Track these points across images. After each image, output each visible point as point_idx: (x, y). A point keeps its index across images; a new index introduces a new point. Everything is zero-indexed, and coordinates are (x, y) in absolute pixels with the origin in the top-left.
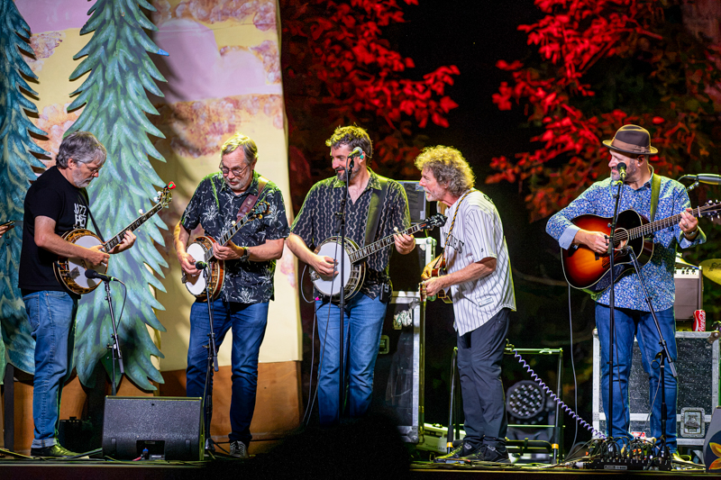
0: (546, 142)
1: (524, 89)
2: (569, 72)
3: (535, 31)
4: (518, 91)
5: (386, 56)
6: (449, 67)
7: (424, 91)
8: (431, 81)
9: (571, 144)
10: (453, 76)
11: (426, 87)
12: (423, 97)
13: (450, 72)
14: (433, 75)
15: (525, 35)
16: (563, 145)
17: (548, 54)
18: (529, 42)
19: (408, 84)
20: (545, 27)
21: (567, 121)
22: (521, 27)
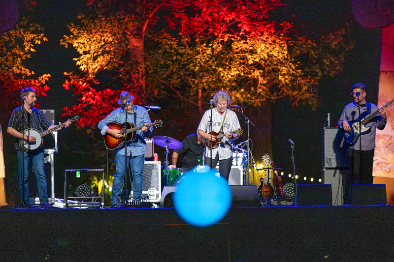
0: (83, 101)
1: (74, 82)
2: (90, 75)
3: (79, 60)
4: (72, 82)
5: (24, 70)
6: (47, 74)
7: (39, 83)
8: (41, 79)
9: (92, 101)
10: (48, 77)
11: (39, 82)
12: (38, 85)
13: (47, 76)
14: (41, 77)
15: (76, 62)
16: (89, 102)
17: (83, 69)
18: (77, 64)
19: (33, 81)
20: (82, 59)
21: (90, 93)
22: (74, 59)
